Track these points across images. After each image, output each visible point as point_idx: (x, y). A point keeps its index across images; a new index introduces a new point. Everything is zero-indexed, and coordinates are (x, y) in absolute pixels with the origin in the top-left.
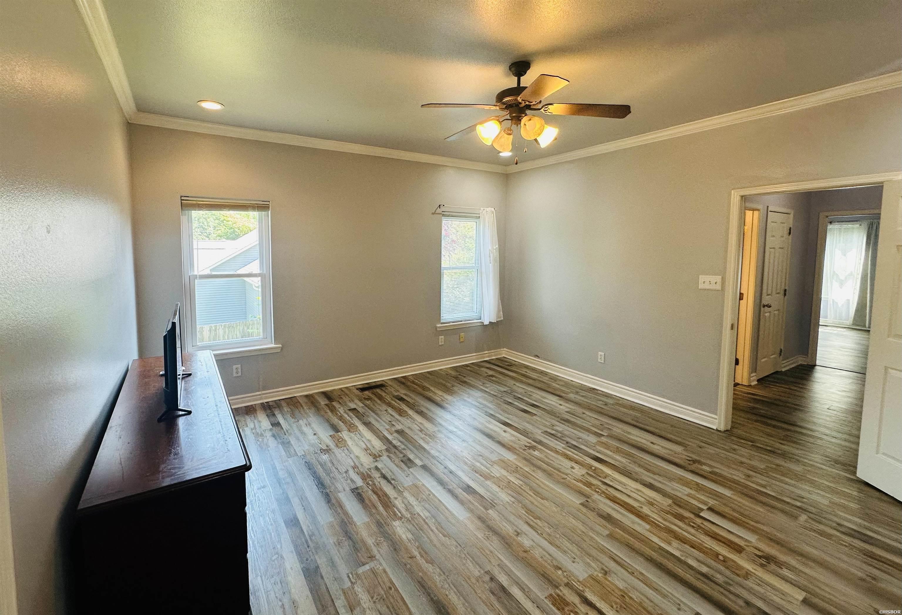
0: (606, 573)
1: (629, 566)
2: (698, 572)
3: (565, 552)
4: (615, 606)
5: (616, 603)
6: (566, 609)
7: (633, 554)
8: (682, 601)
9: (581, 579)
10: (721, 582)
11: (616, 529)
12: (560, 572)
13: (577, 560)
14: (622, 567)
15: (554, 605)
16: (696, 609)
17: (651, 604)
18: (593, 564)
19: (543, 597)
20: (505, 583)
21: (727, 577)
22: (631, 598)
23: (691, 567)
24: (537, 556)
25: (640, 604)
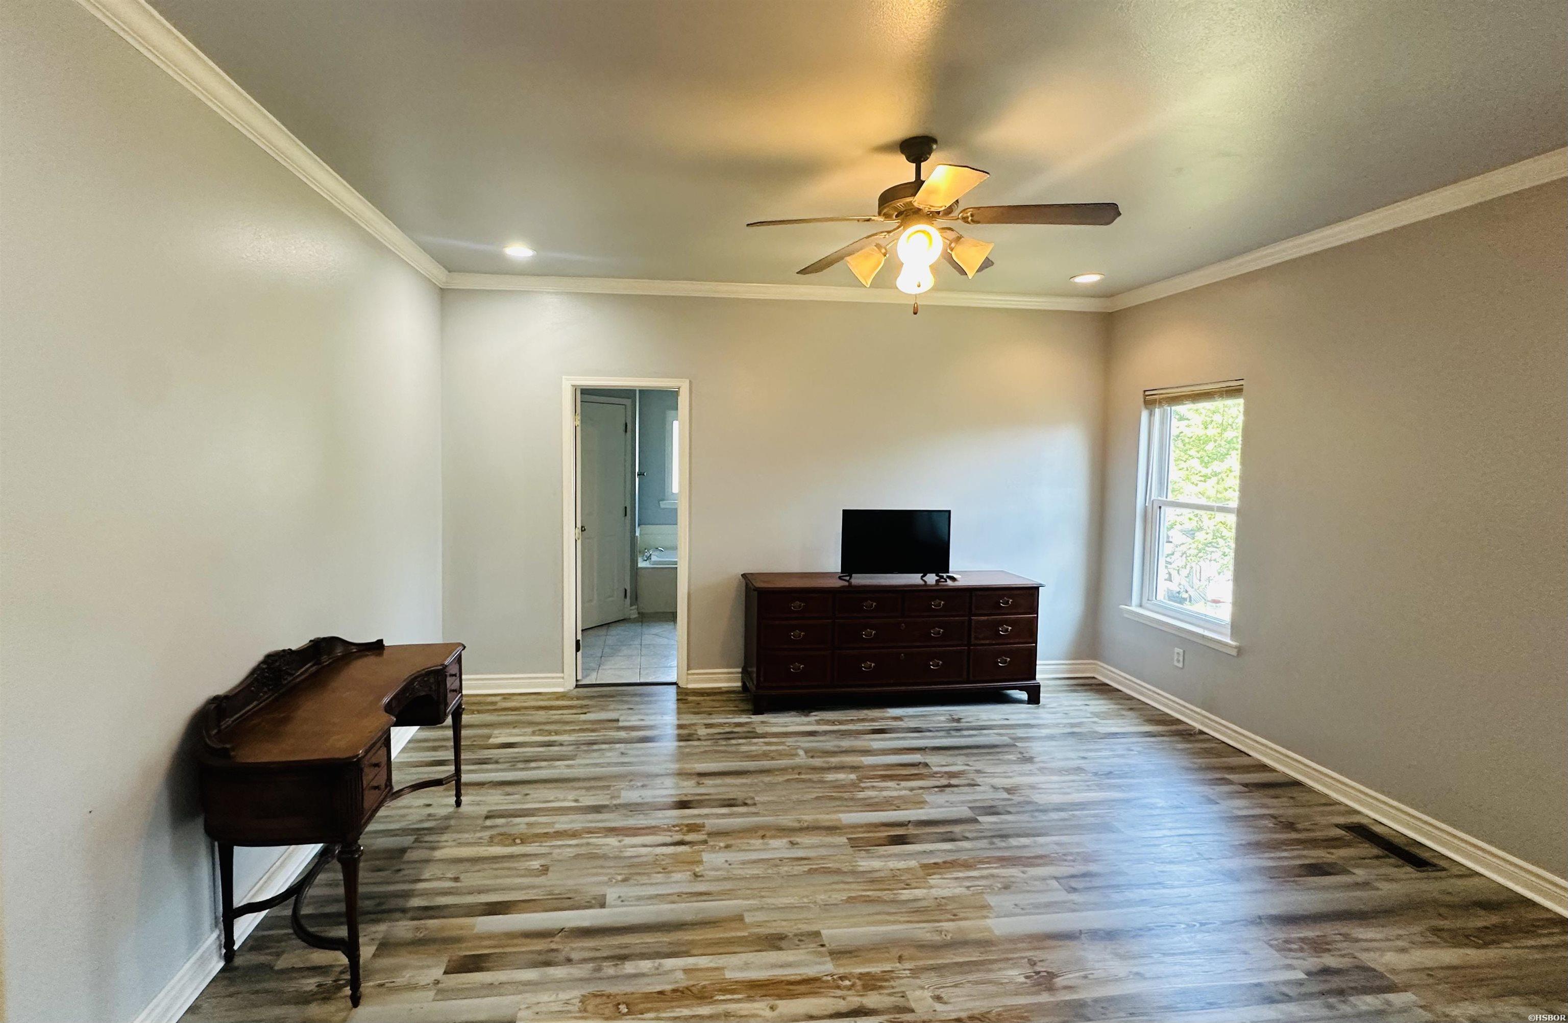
0: (696, 875)
1: (688, 900)
2: (631, 956)
3: (744, 863)
4: (662, 857)
5: (663, 860)
6: (685, 829)
7: (700, 917)
8: (622, 906)
9: (703, 853)
10: (605, 964)
11: (747, 934)
12: (722, 844)
13: (726, 865)
14: (691, 893)
15: (695, 824)
16: (609, 909)
17: (642, 882)
18: (713, 873)
19: (706, 821)
20: (735, 809)
21: (600, 979)
22: (659, 873)
23: (643, 956)
24: (752, 841)
25: (648, 874)
